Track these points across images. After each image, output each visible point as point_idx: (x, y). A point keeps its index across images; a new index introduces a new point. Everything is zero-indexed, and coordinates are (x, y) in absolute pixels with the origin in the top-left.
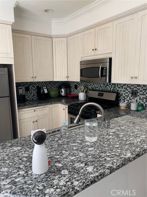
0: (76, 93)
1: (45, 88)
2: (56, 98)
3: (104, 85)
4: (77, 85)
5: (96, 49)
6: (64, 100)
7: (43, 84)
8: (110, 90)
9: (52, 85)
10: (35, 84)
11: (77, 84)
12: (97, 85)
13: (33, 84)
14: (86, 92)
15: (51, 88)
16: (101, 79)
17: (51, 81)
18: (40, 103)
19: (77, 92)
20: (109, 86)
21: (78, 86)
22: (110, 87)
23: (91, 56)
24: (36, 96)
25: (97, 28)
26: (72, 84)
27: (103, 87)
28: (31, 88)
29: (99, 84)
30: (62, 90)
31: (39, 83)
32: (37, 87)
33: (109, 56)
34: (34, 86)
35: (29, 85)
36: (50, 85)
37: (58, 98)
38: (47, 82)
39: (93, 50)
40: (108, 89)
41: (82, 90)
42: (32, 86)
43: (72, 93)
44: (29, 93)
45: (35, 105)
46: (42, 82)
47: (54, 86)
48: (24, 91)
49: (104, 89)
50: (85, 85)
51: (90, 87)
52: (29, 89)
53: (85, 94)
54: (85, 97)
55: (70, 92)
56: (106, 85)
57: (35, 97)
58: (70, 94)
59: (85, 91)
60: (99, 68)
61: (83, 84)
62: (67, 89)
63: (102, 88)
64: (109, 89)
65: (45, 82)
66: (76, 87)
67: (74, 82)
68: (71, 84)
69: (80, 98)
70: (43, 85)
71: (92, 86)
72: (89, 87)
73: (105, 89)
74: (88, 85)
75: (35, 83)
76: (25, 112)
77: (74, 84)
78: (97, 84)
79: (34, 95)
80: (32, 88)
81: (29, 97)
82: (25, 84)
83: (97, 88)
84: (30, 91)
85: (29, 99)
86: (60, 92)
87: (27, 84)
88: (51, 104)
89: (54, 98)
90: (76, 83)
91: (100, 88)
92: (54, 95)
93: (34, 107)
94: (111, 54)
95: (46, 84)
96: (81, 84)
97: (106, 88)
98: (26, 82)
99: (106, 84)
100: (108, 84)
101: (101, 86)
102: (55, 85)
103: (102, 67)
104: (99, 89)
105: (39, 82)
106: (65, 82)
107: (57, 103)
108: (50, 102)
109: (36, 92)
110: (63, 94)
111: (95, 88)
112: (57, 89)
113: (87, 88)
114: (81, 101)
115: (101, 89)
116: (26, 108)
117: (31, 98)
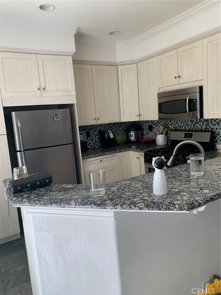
0: (151, 136)
1: (110, 132)
2: (123, 144)
3: (192, 123)
4: (152, 126)
5: (179, 77)
6: (134, 146)
7: (107, 126)
8: (202, 128)
9: (117, 128)
10: (97, 128)
11: (152, 124)
12: (181, 123)
13: (94, 128)
14: (166, 134)
15: (117, 132)
16: (190, 114)
17: (116, 123)
18: (107, 152)
19: (153, 135)
20: (200, 123)
21: (154, 126)
22: (202, 125)
23: (172, 85)
24: (98, 143)
25: (180, 50)
26: (145, 125)
27: (191, 125)
28: (92, 133)
29: (185, 121)
30: (132, 133)
31: (102, 126)
32: (100, 131)
33: (199, 84)
34: (96, 130)
35: (89, 129)
36: (114, 128)
37: (128, 145)
38: (111, 123)
39: (175, 77)
40: (198, 128)
41: (161, 131)
42: (93, 130)
43: (145, 137)
44: (90, 139)
45: (101, 154)
46: (105, 124)
47: (120, 129)
48: (85, 137)
49: (192, 128)
50: (164, 125)
51: (172, 126)
52: (90, 134)
53: (165, 137)
54: (166, 140)
55: (142, 135)
56: (195, 123)
57: (97, 145)
58: (142, 139)
59: (164, 132)
60: (186, 100)
61: (161, 123)
62: (138, 131)
63: (189, 127)
64: (200, 127)
65: (109, 124)
66: (151, 128)
67: (147, 121)
68: (142, 124)
69: (159, 142)
70: (107, 128)
71: (175, 125)
72: (170, 126)
73: (194, 128)
74: (169, 125)
75: (97, 126)
76: (90, 162)
77: (148, 124)
78: (182, 121)
79: (96, 142)
80: (94, 133)
81: (90, 145)
82: (85, 128)
83: (182, 128)
84: (91, 137)
85: (90, 148)
86: (128, 137)
87: (86, 128)
88: (120, 151)
89: (122, 144)
90: (150, 123)
91: (187, 126)
92: (121, 140)
93: (100, 156)
94: (201, 81)
95: (110, 126)
96: (158, 123)
97: (195, 126)
98: (86, 126)
99: (195, 121)
100: (198, 121)
101: (188, 125)
102: (121, 127)
103: (189, 99)
104: (185, 128)
105: (102, 124)
106: (134, 123)
107: (127, 151)
108: (119, 150)
109: (98, 138)
110: (133, 138)
111: (179, 128)
112: (124, 132)
113: (168, 128)
114: (160, 146)
115: (187, 128)
116: (91, 158)
117: (92, 146)
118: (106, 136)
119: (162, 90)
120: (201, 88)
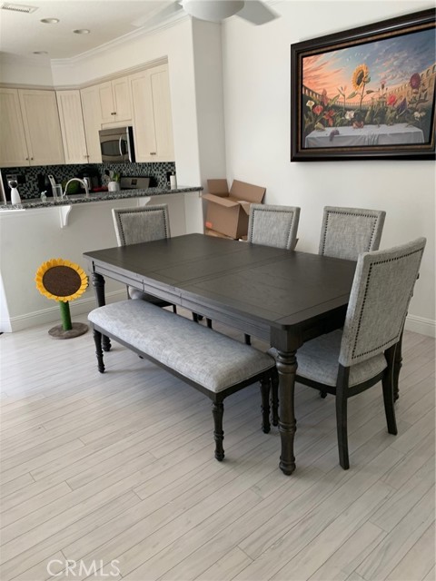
1: (51, 177)
5: (115, 113)
10: (35, 171)
11: (109, 169)
13: (31, 171)
16: (124, 156)
28: (29, 178)
32: (39, 176)
33: (127, 124)
34: (34, 174)
35: (24, 172)
39: (112, 114)
41: (112, 177)
42: (30, 174)
53: (118, 184)
59: (116, 179)
77: (104, 169)
94: (130, 121)
100: (132, 165)
103: (121, 140)
118: (46, 182)
119: (105, 127)
120: (131, 129)
